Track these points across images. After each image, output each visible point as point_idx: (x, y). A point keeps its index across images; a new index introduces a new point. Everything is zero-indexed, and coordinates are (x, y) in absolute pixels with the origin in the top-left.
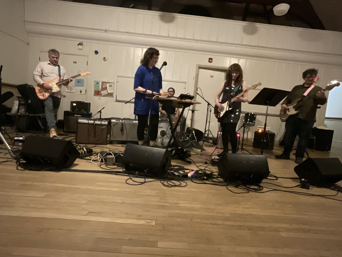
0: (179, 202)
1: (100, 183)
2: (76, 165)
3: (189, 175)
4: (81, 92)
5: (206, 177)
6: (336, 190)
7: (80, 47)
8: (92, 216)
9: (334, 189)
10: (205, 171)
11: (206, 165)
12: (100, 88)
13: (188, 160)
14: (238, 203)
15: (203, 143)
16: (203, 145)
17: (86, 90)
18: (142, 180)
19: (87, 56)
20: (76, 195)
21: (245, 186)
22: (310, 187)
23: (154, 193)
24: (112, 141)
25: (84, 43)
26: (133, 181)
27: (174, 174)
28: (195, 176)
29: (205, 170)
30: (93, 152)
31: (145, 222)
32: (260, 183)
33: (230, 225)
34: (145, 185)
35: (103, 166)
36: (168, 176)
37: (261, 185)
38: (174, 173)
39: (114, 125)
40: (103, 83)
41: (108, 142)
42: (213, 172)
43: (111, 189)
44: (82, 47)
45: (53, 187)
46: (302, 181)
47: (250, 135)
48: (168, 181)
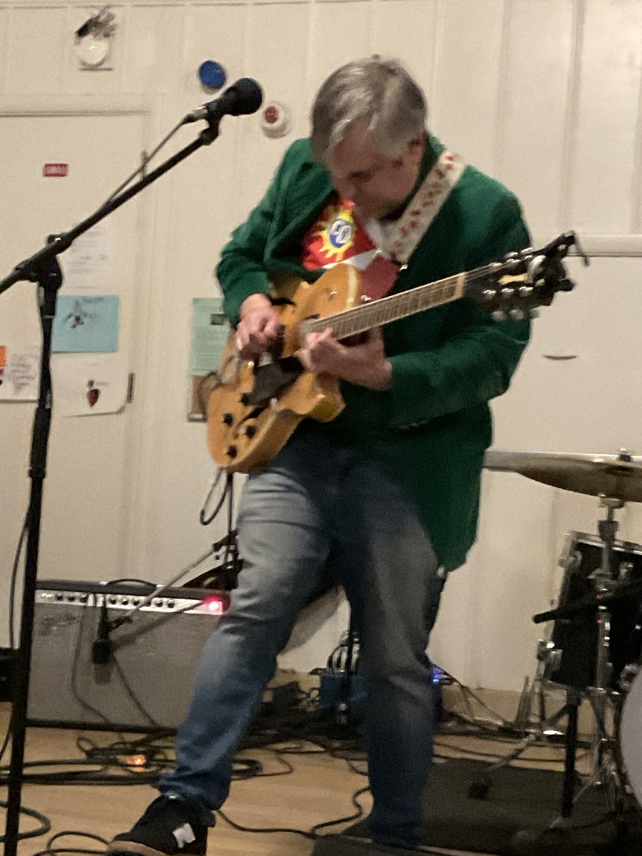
4: (94, 396)
7: (94, 48)
17: (131, 378)
19: (142, 112)
44: (110, 50)
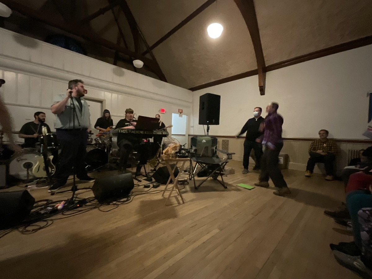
3: (59, 207)
5: (79, 204)
32: (129, 194)
36: (30, 219)
38: (39, 212)
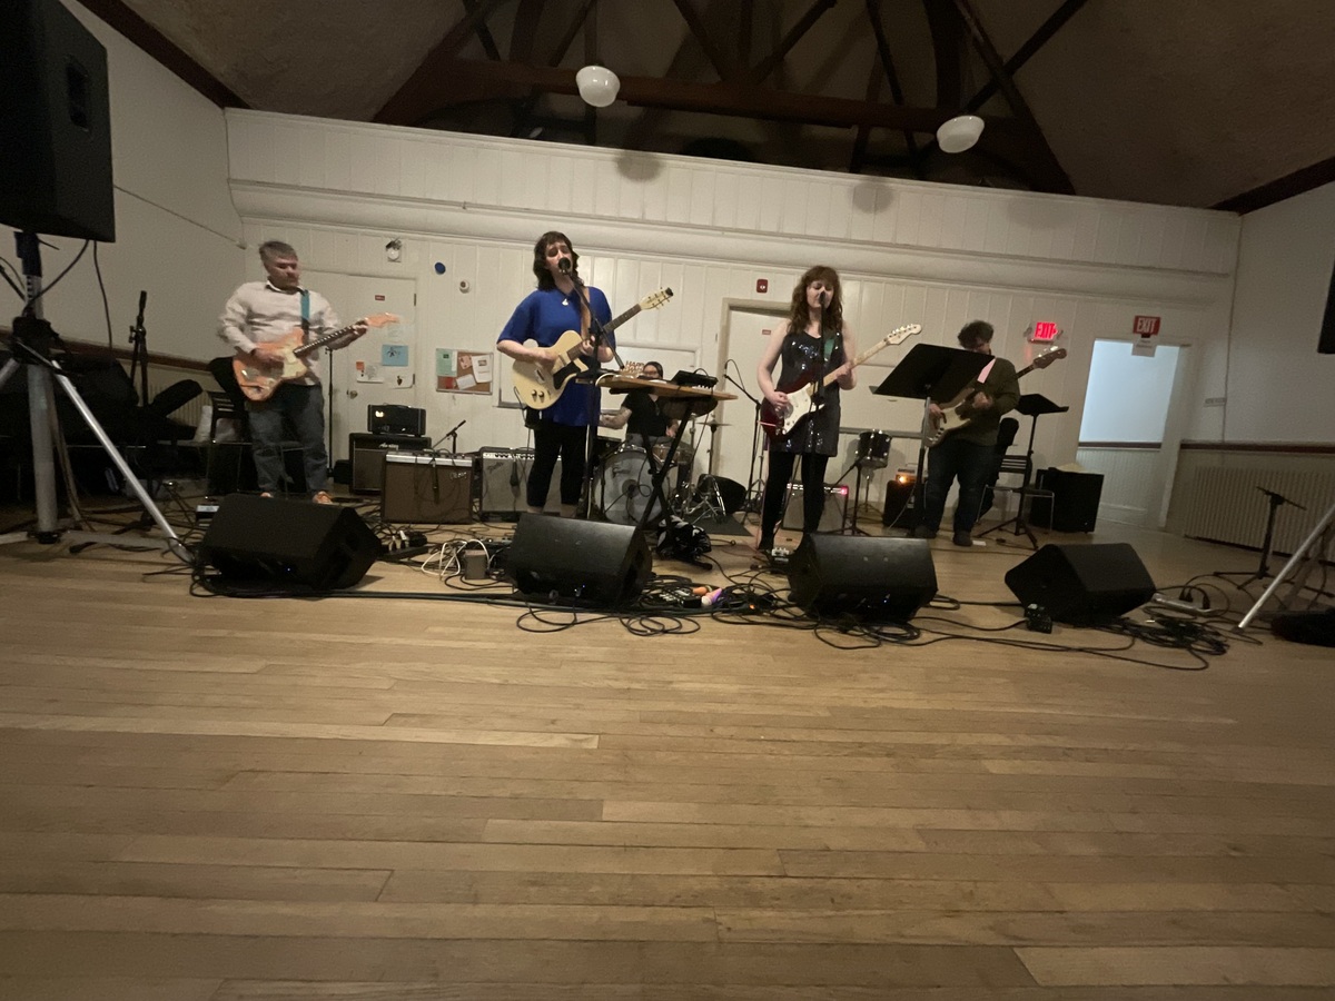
0: (676, 677)
1: (438, 630)
2: (374, 579)
3: (706, 600)
4: (400, 381)
5: (755, 605)
6: (1127, 635)
7: (393, 253)
8: (401, 725)
9: (1120, 632)
10: (752, 589)
11: (753, 574)
12: (454, 368)
13: (704, 560)
14: (851, 675)
15: (746, 515)
16: (746, 521)
17: (414, 376)
18: (566, 617)
19: (414, 279)
20: (358, 666)
21: (868, 628)
22: (1055, 627)
23: (600, 652)
24: (489, 513)
25: (403, 242)
26: (537, 621)
27: (662, 600)
28: (721, 604)
29: (750, 585)
30: (427, 543)
31: (567, 739)
32: (910, 620)
33: (831, 744)
34: (573, 632)
35: (456, 581)
36: (644, 604)
37: (914, 623)
38: (661, 596)
39: (491, 469)
40: (461, 354)
41: (476, 517)
42: (774, 591)
43: (470, 643)
44: (400, 254)
45: (292, 641)
46: (1032, 610)
47: (876, 494)
48: (642, 619)
